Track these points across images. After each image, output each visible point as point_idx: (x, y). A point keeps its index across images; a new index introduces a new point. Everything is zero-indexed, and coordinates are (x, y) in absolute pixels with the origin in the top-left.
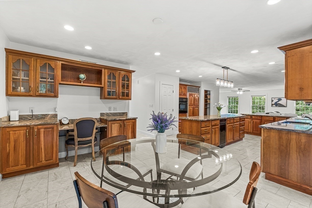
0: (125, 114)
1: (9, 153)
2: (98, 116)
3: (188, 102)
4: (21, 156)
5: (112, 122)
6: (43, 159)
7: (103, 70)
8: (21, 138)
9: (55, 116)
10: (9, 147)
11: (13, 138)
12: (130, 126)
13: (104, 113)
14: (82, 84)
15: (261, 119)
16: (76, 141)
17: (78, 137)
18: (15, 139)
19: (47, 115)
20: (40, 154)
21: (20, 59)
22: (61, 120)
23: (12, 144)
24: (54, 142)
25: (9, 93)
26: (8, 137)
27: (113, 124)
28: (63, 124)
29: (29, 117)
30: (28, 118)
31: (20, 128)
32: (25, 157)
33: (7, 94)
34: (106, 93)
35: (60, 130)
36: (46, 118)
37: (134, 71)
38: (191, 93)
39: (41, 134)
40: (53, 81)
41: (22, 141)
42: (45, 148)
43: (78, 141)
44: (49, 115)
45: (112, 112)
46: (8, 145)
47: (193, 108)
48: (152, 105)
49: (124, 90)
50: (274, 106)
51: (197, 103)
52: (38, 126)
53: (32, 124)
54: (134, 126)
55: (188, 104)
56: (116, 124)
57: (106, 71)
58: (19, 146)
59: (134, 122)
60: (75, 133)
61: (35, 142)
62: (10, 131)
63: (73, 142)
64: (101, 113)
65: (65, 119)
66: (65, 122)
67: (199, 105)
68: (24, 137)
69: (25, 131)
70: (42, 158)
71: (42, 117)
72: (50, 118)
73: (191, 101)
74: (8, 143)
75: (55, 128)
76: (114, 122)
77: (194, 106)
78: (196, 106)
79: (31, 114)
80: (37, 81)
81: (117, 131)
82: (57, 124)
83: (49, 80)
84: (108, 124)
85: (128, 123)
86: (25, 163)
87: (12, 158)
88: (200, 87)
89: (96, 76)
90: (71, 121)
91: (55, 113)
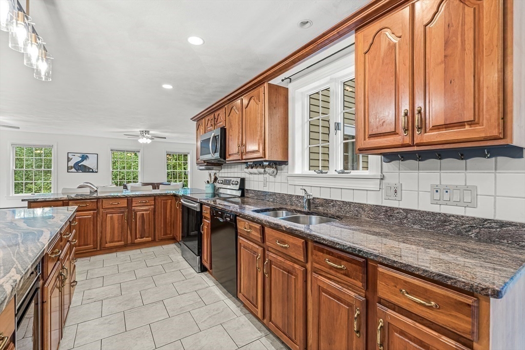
15: (95, 208)
50: (73, 170)
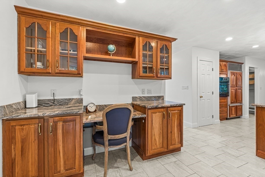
0: (162, 98)
1: (15, 159)
2: (130, 101)
3: (230, 83)
4: (32, 164)
5: (153, 111)
6: (62, 168)
7: (137, 38)
8: (32, 137)
9: (81, 101)
10: (15, 151)
11: (19, 136)
12: (176, 116)
13: (136, 97)
14: (111, 57)
16: (106, 139)
17: (109, 134)
18: (23, 138)
19: (70, 99)
20: (58, 160)
21: (35, 22)
22: (87, 107)
23: (19, 145)
24: (76, 141)
25: (22, 70)
26: (13, 135)
27: (154, 113)
28: (90, 112)
29: (50, 102)
30: (49, 104)
31: (29, 120)
32: (37, 165)
33: (20, 72)
34: (141, 69)
35: (85, 123)
36: (69, 103)
37: (175, 39)
38: (232, 71)
39: (59, 129)
40: (76, 53)
41: (33, 140)
42: (65, 150)
43: (109, 140)
44: (73, 100)
45: (146, 95)
46: (13, 147)
47: (236, 91)
48: (188, 87)
49: (162, 66)
51: (240, 83)
52: (55, 118)
53: (46, 115)
54: (180, 115)
55: (230, 86)
56: (158, 114)
57: (141, 39)
58: (29, 149)
59: (180, 110)
60: (105, 128)
61: (50, 142)
62: (16, 126)
63: (102, 140)
64: (133, 97)
65: (92, 105)
66: (91, 109)
67: (242, 87)
68: (35, 134)
69: (36, 125)
70: (60, 167)
71: (65, 103)
72: (75, 104)
73: (233, 81)
74: (13, 145)
75: (78, 120)
76: (155, 110)
77: (236, 88)
78: (238, 88)
79: (52, 98)
80: (56, 52)
81: (159, 123)
82: (80, 115)
83: (72, 52)
84: (147, 114)
85: (173, 112)
86: (37, 174)
87: (19, 167)
88: (243, 63)
89: (126, 49)
90: (98, 108)
91: (79, 98)
